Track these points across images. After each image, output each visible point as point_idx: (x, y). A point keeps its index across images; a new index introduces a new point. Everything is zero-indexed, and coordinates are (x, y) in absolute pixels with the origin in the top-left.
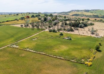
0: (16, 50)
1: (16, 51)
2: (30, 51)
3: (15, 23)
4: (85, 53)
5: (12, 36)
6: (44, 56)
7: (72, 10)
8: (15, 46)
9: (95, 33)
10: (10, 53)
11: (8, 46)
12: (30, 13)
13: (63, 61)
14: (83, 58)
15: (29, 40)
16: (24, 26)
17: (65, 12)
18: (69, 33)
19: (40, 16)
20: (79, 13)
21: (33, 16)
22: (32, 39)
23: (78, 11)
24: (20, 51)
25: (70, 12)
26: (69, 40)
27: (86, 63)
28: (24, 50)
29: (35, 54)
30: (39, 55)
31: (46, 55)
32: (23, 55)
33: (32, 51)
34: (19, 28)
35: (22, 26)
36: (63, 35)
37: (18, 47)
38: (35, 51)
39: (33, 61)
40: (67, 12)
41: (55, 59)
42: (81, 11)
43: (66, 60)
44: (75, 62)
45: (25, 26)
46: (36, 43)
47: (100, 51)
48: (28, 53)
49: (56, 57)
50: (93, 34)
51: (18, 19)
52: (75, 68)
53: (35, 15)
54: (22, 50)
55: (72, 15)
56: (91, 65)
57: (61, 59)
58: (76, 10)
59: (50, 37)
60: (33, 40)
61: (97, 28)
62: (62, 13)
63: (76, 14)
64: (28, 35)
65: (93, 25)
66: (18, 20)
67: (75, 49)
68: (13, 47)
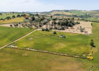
1: (17, 51)
2: (32, 51)
3: (2, 23)
4: (83, 49)
5: (5, 36)
6: (47, 54)
7: (53, 10)
8: (12, 46)
10: (11, 53)
11: (5, 46)
12: (14, 13)
13: (67, 57)
14: (83, 54)
15: (25, 39)
16: (13, 26)
17: (47, 12)
20: (60, 13)
22: (27, 38)
23: (59, 11)
24: (20, 51)
25: (51, 12)
26: (64, 38)
27: (88, 57)
28: (25, 49)
29: (38, 53)
30: (42, 53)
32: (26, 54)
34: (9, 28)
35: (11, 25)
36: (56, 33)
37: (16, 47)
38: (36, 50)
39: (38, 59)
40: (49, 12)
41: (59, 56)
42: (62, 11)
43: (69, 56)
44: (78, 57)
45: (15, 26)
46: (33, 42)
48: (30, 52)
49: (59, 54)
50: (82, 32)
51: (4, 19)
52: (80, 63)
54: (22, 49)
56: (93, 59)
57: (65, 56)
58: (56, 10)
59: (45, 36)
60: (29, 39)
62: (44, 12)
64: (22, 34)
66: (4, 20)
67: (73, 46)
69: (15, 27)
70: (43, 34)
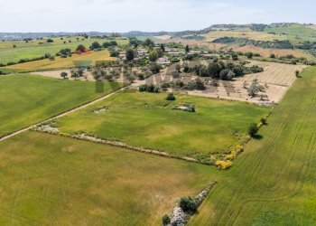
0: (53, 137)
1: (53, 141)
2: (89, 140)
3: (45, 68)
4: (222, 141)
5: (40, 104)
6: (122, 149)
7: (215, 26)
8: (48, 128)
9: (260, 93)
10: (38, 145)
11: (31, 127)
13: (166, 160)
14: (213, 154)
15: (85, 112)
16: (69, 75)
17: (194, 32)
18: (190, 93)
19: (115, 44)
20: (236, 34)
21: (95, 46)
22: (92, 111)
23: (232, 27)
24: (62, 139)
25: (207, 31)
26: (189, 111)
27: (218, 162)
28: (74, 137)
29: (101, 146)
30: (111, 147)
31: (126, 147)
32: (71, 149)
33: (94, 139)
34: (57, 81)
35: (64, 75)
36: (174, 99)
37: (56, 130)
38: (99, 140)
39: (95, 161)
40: (199, 32)
41: (146, 155)
42: (242, 26)
43: (172, 157)
44: (192, 161)
45: (72, 76)
46: (103, 120)
47: (259, 137)
48: (84, 143)
49: (150, 151)
51: (53, 54)
52: (191, 174)
53: (101, 42)
55: (214, 42)
56: (228, 168)
57: (162, 155)
58: (225, 26)
59: (139, 106)
60: (97, 112)
61: (269, 81)
62: (183, 33)
63: (226, 38)
64: (83, 99)
65: (258, 71)
66: (52, 59)
67: (199, 134)
68: (45, 130)
69: (73, 79)
70: (137, 101)
